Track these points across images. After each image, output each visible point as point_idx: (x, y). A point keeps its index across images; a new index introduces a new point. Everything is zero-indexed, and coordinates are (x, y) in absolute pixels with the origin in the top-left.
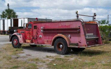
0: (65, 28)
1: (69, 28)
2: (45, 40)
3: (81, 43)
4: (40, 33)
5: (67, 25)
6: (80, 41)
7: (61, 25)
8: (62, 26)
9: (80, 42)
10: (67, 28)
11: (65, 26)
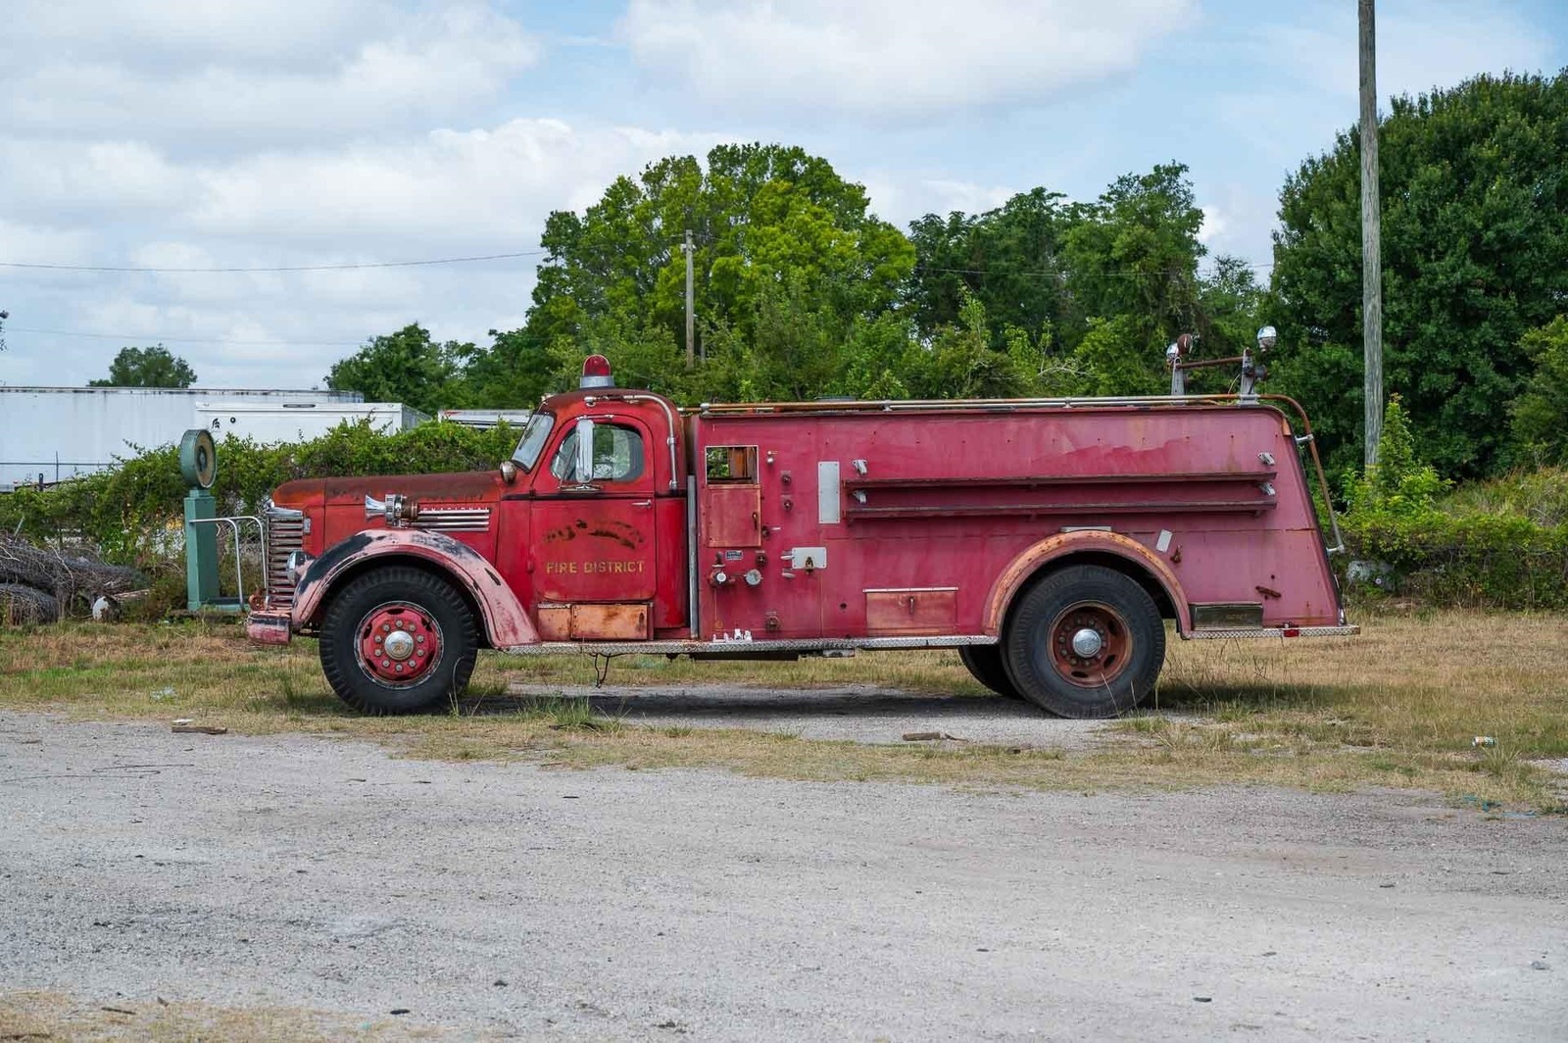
0: (1118, 470)
1: (1157, 470)
2: (875, 593)
3: (1277, 596)
4: (798, 529)
5: (1137, 446)
6: (1268, 585)
7: (1067, 446)
8: (1082, 453)
9: (1269, 594)
10: (1135, 471)
11: (1122, 453)
